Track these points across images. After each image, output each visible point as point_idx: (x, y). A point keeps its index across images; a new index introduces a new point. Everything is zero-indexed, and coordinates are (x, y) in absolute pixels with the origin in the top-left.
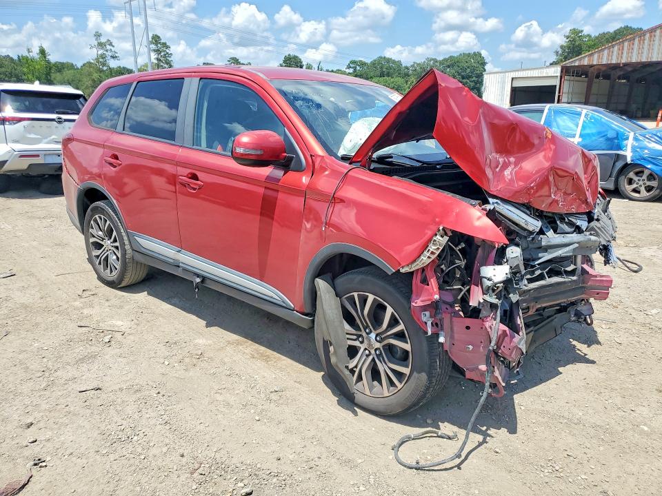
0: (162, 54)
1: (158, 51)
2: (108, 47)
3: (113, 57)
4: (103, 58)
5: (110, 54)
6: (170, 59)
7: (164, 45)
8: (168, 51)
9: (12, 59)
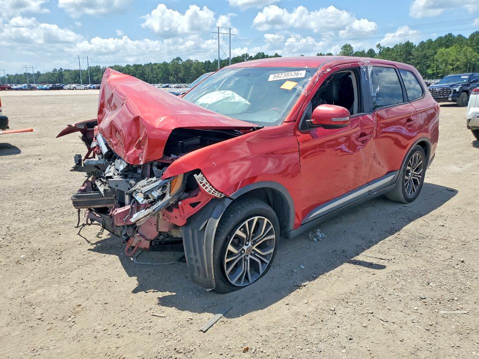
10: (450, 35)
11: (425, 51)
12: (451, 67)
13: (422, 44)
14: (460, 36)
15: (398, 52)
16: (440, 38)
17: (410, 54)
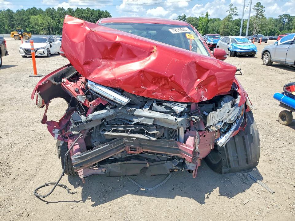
0: (260, 11)
1: (258, 10)
2: (234, 10)
3: (236, 15)
4: (231, 15)
5: (234, 13)
6: (263, 13)
7: (262, 7)
8: (263, 9)
9: (197, 18)
10: (34, 8)
11: (22, 17)
12: (41, 28)
13: (18, 11)
14: (40, 9)
15: (3, 15)
16: (29, 9)
17: (12, 17)
